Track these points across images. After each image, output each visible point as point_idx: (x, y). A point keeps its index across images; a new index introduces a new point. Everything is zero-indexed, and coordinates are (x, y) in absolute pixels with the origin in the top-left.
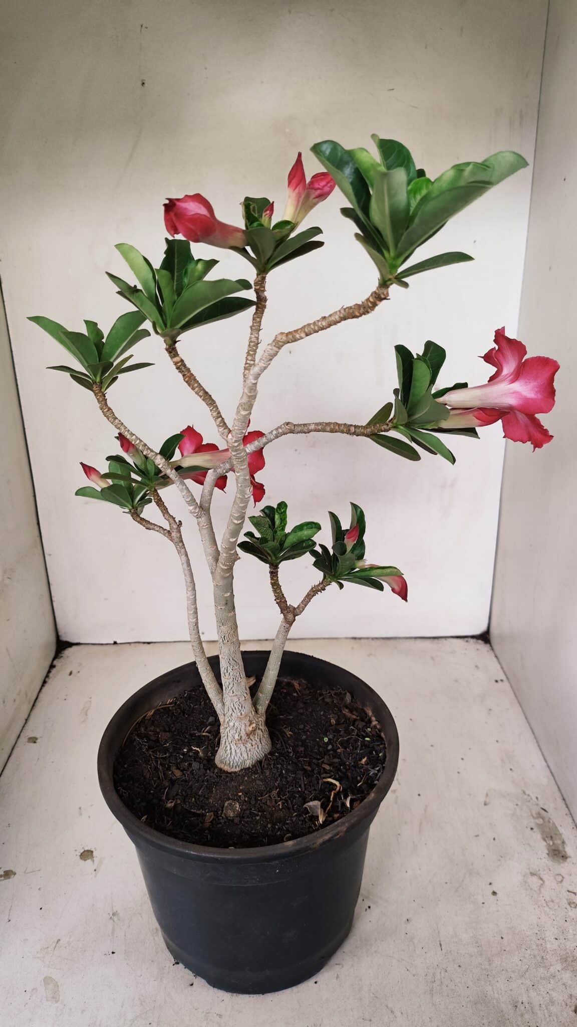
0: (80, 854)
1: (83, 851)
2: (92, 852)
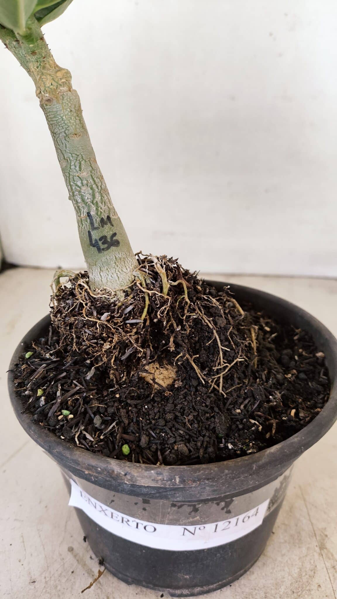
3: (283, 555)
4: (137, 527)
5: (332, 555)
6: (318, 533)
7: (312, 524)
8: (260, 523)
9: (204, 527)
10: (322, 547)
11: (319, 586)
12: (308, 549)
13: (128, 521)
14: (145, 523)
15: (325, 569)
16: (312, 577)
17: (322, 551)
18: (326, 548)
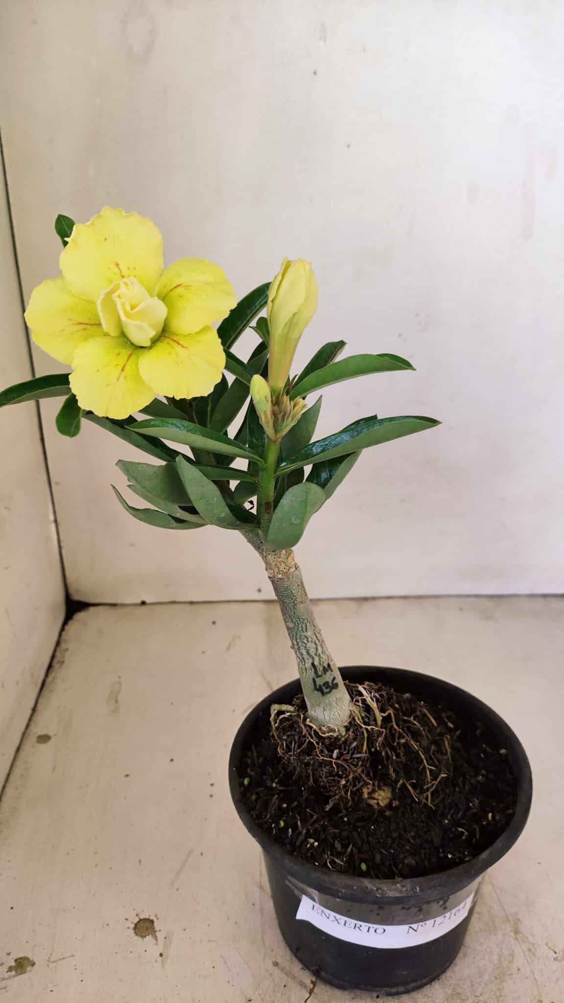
0: (133, 926)
1: (138, 920)
2: (152, 922)
3: (481, 944)
4: (368, 931)
5: (527, 938)
6: (511, 918)
7: (504, 910)
8: (466, 914)
9: (425, 924)
10: (517, 932)
11: (519, 969)
12: (504, 934)
13: (361, 926)
14: (376, 926)
15: (522, 953)
16: (511, 962)
17: (517, 936)
18: (520, 933)
